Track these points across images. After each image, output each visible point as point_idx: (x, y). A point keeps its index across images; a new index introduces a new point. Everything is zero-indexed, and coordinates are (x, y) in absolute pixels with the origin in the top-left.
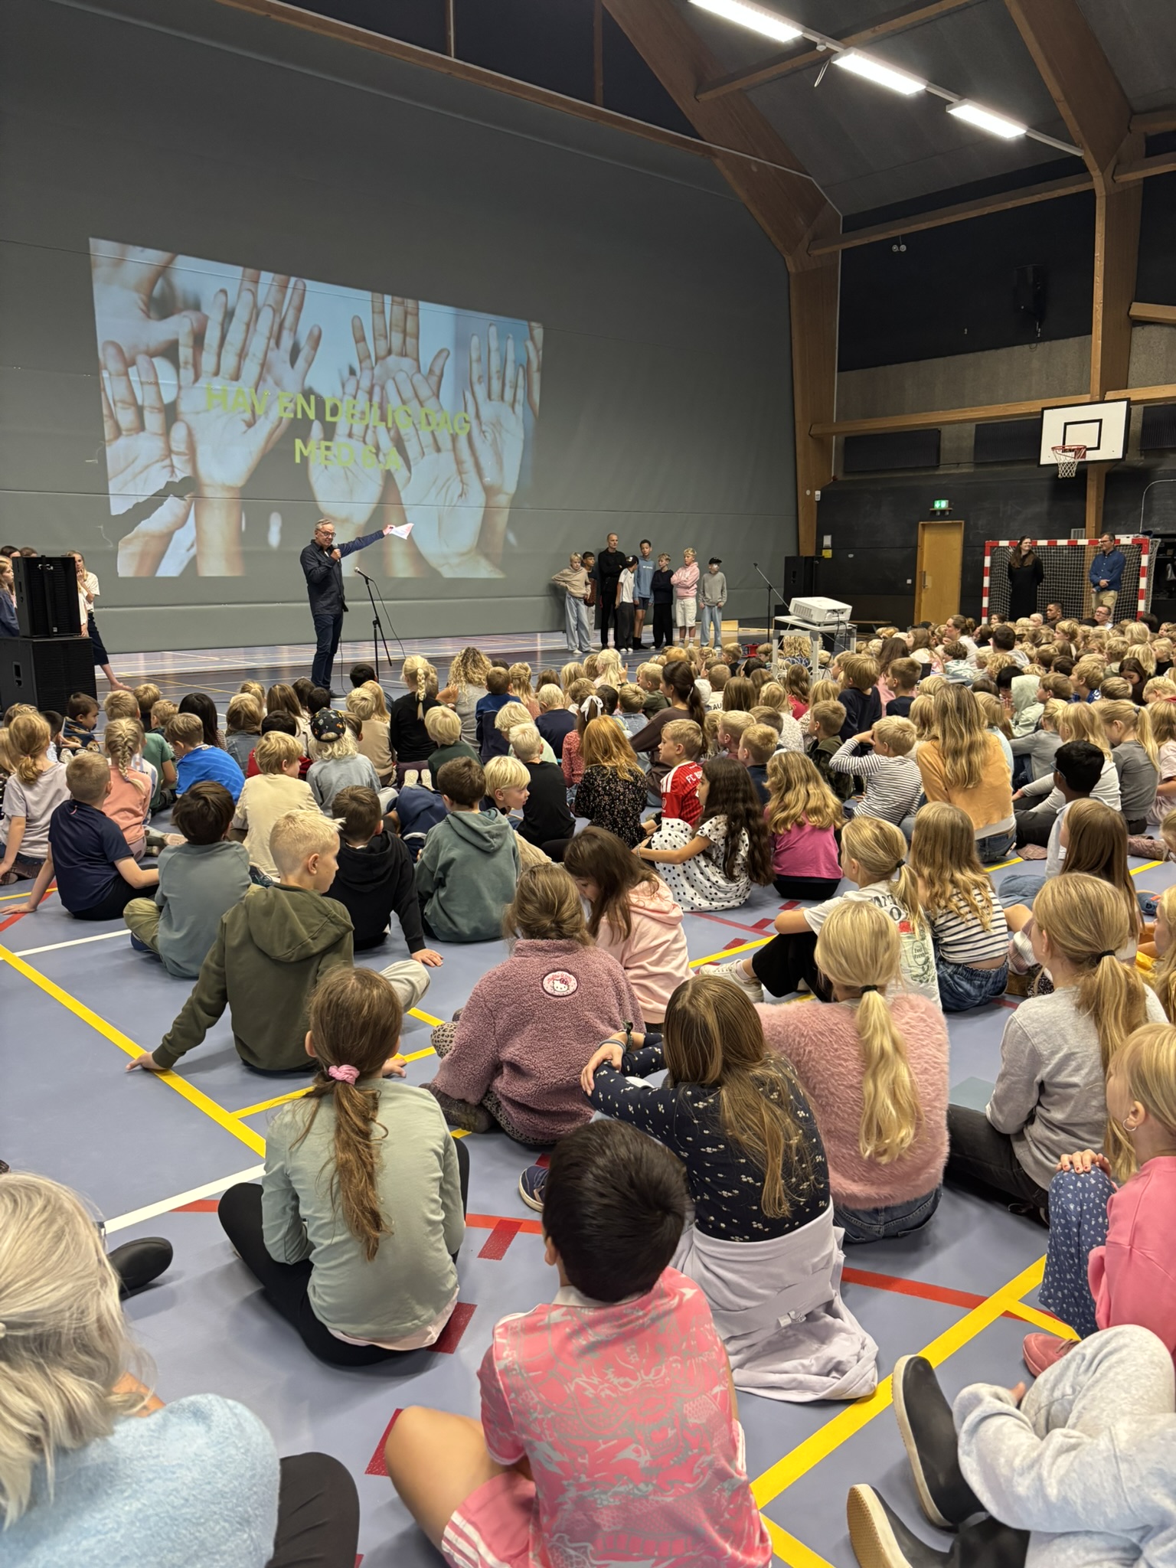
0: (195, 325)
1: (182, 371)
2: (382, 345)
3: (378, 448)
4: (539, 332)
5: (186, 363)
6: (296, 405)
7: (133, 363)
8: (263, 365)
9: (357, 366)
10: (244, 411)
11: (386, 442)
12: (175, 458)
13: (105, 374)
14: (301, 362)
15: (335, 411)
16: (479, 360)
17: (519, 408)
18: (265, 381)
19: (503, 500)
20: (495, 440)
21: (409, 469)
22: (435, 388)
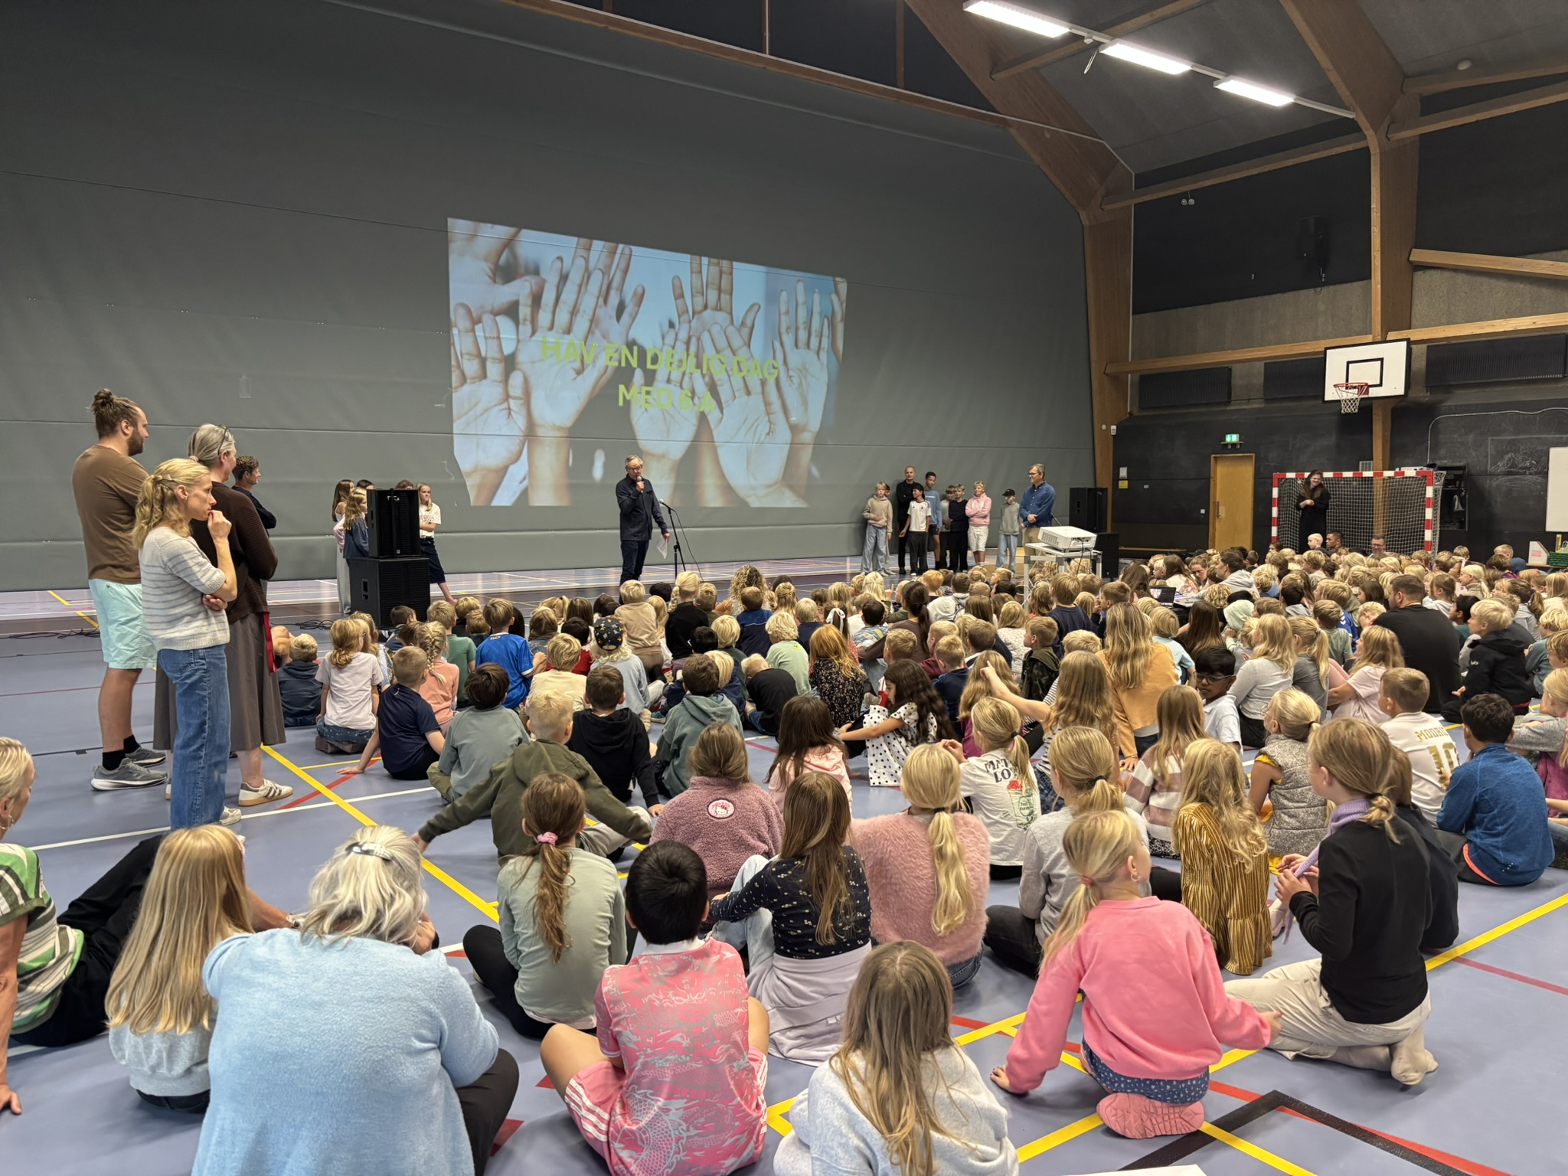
0: (534, 287)
1: (521, 327)
2: (699, 301)
3: (693, 392)
4: (843, 287)
5: (525, 320)
6: (620, 354)
7: (479, 321)
8: (592, 321)
9: (676, 320)
10: (574, 361)
11: (701, 387)
12: (511, 401)
13: (455, 331)
14: (625, 317)
15: (655, 360)
16: (787, 312)
17: (824, 355)
18: (593, 333)
19: (807, 437)
20: (800, 384)
21: (721, 410)
22: (746, 340)
